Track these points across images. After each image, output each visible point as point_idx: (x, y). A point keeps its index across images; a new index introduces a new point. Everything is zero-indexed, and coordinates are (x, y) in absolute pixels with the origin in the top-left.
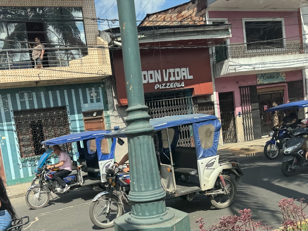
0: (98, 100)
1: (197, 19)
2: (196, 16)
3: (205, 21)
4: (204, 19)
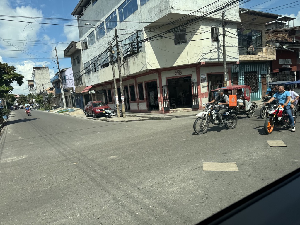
0: (265, 70)
1: (288, 39)
2: (287, 37)
3: (293, 40)
4: (293, 39)
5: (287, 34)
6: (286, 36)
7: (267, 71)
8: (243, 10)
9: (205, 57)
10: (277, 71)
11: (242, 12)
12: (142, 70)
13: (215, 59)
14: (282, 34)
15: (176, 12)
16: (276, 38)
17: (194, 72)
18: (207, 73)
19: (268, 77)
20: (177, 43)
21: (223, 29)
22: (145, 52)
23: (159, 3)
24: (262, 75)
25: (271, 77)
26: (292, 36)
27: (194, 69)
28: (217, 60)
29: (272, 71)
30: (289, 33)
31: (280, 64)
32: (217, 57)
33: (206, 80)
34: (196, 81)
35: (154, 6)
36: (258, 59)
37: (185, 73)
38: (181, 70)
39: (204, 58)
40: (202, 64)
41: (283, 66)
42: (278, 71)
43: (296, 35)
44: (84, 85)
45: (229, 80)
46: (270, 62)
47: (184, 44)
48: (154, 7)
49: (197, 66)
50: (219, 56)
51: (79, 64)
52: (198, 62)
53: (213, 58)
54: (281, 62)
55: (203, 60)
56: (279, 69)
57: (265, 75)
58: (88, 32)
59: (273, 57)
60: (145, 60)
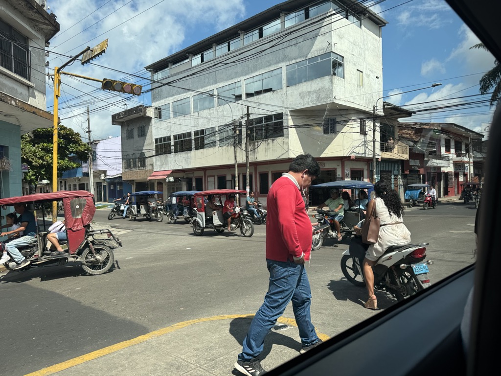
0: (398, 170)
4: (419, 138)
5: (413, 132)
6: (412, 134)
7: (399, 172)
8: (388, 105)
9: (354, 150)
10: (407, 172)
11: (386, 107)
12: (281, 158)
13: (362, 154)
14: (408, 130)
15: (337, 102)
16: (401, 134)
17: (338, 166)
18: (351, 168)
19: (399, 178)
20: (326, 131)
21: (374, 123)
22: (288, 137)
23: (318, 89)
24: (395, 176)
25: (402, 179)
26: (419, 134)
27: (339, 163)
28: (363, 155)
29: (403, 171)
30: (415, 131)
31: (410, 164)
32: (363, 152)
33: (349, 176)
34: (341, 176)
35: (309, 90)
36: (394, 158)
37: (328, 166)
38: (324, 162)
39: (354, 152)
40: (352, 158)
41: (413, 167)
42: (409, 173)
43: (422, 134)
44: (148, 168)
45: (368, 178)
46: (402, 162)
47: (333, 135)
48: (309, 92)
49: (343, 160)
50: (365, 151)
51: (143, 138)
52: (348, 155)
53: (361, 152)
54: (412, 163)
55: (353, 153)
56: (410, 171)
57: (397, 176)
58: (175, 96)
59: (406, 157)
60: (287, 147)
